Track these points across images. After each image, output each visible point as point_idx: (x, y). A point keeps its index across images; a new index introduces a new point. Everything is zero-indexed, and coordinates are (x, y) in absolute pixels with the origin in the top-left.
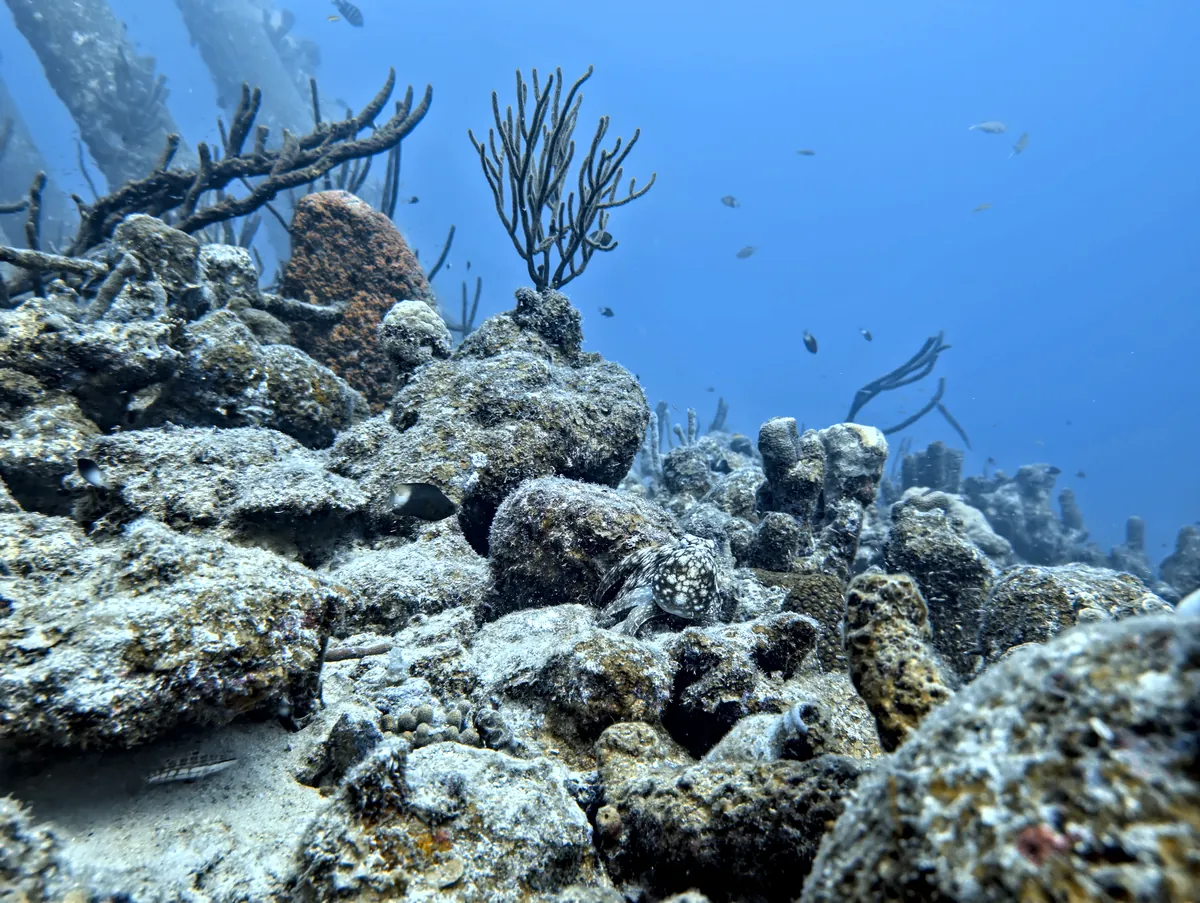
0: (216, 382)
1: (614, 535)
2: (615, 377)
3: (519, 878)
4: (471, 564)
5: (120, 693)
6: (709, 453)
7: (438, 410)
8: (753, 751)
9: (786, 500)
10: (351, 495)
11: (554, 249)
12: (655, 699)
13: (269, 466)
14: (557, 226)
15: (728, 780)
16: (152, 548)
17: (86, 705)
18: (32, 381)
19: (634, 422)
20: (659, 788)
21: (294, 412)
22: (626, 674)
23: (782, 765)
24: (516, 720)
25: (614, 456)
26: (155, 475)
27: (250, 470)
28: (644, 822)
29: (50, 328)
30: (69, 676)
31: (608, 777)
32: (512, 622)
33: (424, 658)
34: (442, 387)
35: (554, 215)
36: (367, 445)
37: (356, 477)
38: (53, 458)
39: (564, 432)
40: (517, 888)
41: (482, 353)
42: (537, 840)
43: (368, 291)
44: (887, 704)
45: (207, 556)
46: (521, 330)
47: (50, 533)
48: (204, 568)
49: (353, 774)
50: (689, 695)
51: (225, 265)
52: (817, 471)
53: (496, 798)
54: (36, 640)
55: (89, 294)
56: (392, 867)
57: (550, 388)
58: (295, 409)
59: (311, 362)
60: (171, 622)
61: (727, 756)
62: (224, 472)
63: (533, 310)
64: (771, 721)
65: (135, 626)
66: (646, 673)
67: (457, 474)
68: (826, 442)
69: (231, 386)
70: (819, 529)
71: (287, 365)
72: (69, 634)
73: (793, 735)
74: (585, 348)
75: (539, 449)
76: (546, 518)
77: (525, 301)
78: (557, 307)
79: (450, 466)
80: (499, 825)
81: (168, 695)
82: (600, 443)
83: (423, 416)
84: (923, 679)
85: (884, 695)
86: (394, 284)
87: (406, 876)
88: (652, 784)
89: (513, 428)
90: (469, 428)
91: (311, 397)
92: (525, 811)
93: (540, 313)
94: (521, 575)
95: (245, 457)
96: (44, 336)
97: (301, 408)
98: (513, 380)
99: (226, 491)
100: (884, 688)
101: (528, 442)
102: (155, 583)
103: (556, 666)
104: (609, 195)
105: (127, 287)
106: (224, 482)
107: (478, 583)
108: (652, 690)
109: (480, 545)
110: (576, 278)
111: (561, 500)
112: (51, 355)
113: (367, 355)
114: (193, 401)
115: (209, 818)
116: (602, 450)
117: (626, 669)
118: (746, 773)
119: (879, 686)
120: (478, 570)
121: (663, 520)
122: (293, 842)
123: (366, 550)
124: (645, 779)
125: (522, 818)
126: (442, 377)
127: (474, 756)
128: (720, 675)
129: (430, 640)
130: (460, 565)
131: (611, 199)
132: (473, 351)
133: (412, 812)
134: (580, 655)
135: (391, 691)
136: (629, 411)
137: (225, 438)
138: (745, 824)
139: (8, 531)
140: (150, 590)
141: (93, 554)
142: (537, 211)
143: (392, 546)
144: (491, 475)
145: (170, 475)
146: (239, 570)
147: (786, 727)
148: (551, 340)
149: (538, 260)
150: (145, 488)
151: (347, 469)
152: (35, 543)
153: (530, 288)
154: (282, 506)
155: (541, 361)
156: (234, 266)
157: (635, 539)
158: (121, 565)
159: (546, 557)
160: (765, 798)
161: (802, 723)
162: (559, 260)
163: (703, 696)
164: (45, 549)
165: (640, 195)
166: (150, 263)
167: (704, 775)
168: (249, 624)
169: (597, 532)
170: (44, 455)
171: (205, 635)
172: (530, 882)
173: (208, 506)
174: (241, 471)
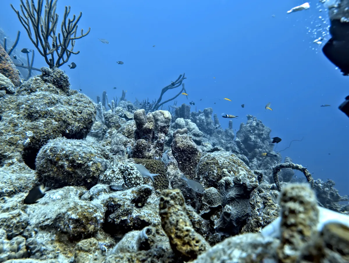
1: (83, 162)
2: (83, 99)
4: (28, 173)
7: (11, 115)
8: (130, 246)
9: (143, 135)
11: (55, 53)
12: (98, 224)
14: (55, 45)
19: (91, 116)
22: (87, 218)
23: (139, 253)
25: (84, 128)
33: (4, 218)
34: (11, 106)
35: (54, 40)
39: (65, 122)
41: (29, 91)
44: (173, 236)
46: (45, 82)
50: (110, 218)
52: (152, 126)
57: (58, 105)
61: (121, 250)
63: (49, 75)
64: (136, 234)
66: (94, 215)
67: (20, 140)
68: (154, 116)
70: (153, 142)
73: (143, 240)
74: (71, 89)
75: (55, 128)
76: (57, 157)
77: (45, 72)
78: (59, 74)
79: (17, 137)
82: (79, 123)
83: (4, 118)
84: (184, 226)
85: (171, 233)
89: (43, 121)
90: (24, 122)
93: (52, 76)
94: (49, 176)
98: (42, 103)
100: (172, 231)
101: (50, 126)
103: (60, 217)
104: (74, 35)
107: (31, 181)
108: (97, 221)
109: (32, 165)
110: (65, 64)
111: (63, 150)
116: (80, 126)
117: (87, 216)
119: (170, 230)
120: (31, 175)
121: (102, 151)
126: (11, 102)
128: (121, 211)
130: (23, 175)
131: (75, 36)
132: (25, 90)
136: (88, 112)
142: (46, 39)
144: (35, 139)
147: (141, 237)
148: (57, 86)
149: (49, 57)
153: (47, 68)
155: (53, 95)
157: (91, 163)
159: (58, 170)
161: (146, 236)
162: (58, 58)
163: (115, 218)
165: (86, 35)
169: (77, 162)
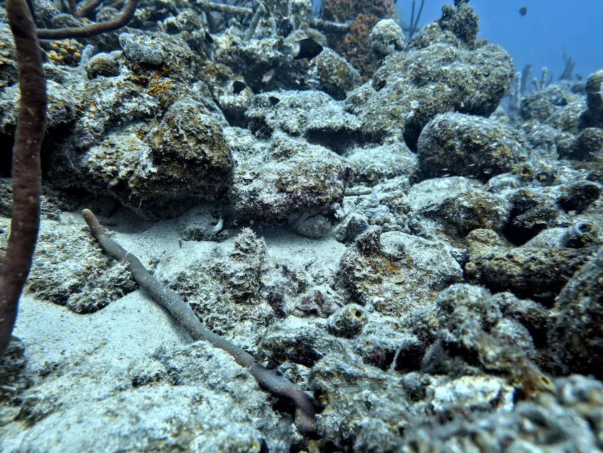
0: (295, 68)
1: (483, 142)
2: (495, 53)
3: (429, 285)
4: (408, 156)
5: (276, 198)
6: (554, 94)
7: (397, 79)
8: (549, 243)
9: (600, 120)
10: (355, 123)
12: (498, 221)
13: (319, 109)
15: (533, 255)
16: (282, 143)
17: (266, 201)
18: (228, 69)
19: (503, 80)
20: (497, 257)
21: (328, 82)
22: (484, 209)
23: (564, 250)
24: (428, 226)
25: (488, 100)
26: (276, 112)
27: (312, 111)
28: (488, 270)
29: (234, 44)
30: (260, 190)
31: (471, 251)
32: (429, 183)
33: (386, 197)
34: (398, 66)
36: (362, 98)
37: (357, 114)
38: (238, 104)
39: (461, 88)
40: (428, 288)
41: (420, 46)
42: (437, 272)
43: (363, 13)
45: (301, 148)
46: (443, 30)
47: (244, 136)
48: (300, 153)
49: (359, 237)
50: (518, 220)
51: (298, 5)
53: (419, 254)
54: (248, 176)
55: (246, 25)
56: (376, 273)
57: (455, 63)
58: (329, 80)
59: (336, 56)
60: (290, 173)
61: (534, 245)
62: (302, 111)
63: (451, 17)
64: (562, 231)
65: (278, 174)
66: (494, 208)
67: (403, 112)
69: (302, 69)
71: (325, 58)
72: (258, 175)
73: (573, 237)
74: (479, 37)
75: (446, 98)
76: (447, 134)
77: (447, 12)
78: (465, 14)
79: (400, 108)
80: (420, 264)
81: (291, 201)
82: (481, 93)
83: (388, 82)
86: (376, 7)
87: (382, 277)
88: (493, 255)
89: (433, 87)
90: (410, 88)
91: (336, 74)
92: (431, 260)
93: (454, 19)
94: (432, 162)
95: (310, 104)
96: (232, 48)
97: (331, 80)
98: (435, 60)
99: (303, 120)
101: (440, 94)
102: (284, 158)
103: (448, 203)
105: (260, 21)
106: (302, 116)
107: (411, 166)
108: (497, 216)
109: (413, 147)
111: (456, 125)
112: (235, 57)
113: (361, 50)
114: (286, 77)
115: (307, 248)
116: (482, 97)
117: (484, 206)
118: (544, 252)
120: (412, 159)
121: (513, 134)
122: (338, 261)
123: (360, 149)
124: (490, 253)
125: (430, 263)
126: (398, 61)
127: (409, 238)
128: (536, 211)
129: (388, 190)
130: (403, 157)
132: (415, 45)
133: (383, 255)
134: (461, 199)
135: (372, 210)
136: (500, 73)
137: (301, 95)
138: (541, 274)
139: (231, 134)
140: (282, 160)
141: (258, 145)
143: (372, 147)
144: (420, 112)
145: (281, 112)
146: (312, 154)
147: (570, 233)
148: (459, 35)
150: (273, 118)
151: (353, 110)
152: (239, 139)
153: (451, 4)
154: (325, 128)
155: (452, 48)
156: (302, 5)
157: (495, 144)
158: (271, 150)
159: (446, 153)
160: (553, 263)
161: (579, 232)
163: (525, 220)
164: (243, 142)
166: (269, 7)
167: (520, 253)
169: (474, 141)
170: (235, 103)
171: (302, 179)
172: (434, 287)
173: (296, 127)
174: (309, 111)
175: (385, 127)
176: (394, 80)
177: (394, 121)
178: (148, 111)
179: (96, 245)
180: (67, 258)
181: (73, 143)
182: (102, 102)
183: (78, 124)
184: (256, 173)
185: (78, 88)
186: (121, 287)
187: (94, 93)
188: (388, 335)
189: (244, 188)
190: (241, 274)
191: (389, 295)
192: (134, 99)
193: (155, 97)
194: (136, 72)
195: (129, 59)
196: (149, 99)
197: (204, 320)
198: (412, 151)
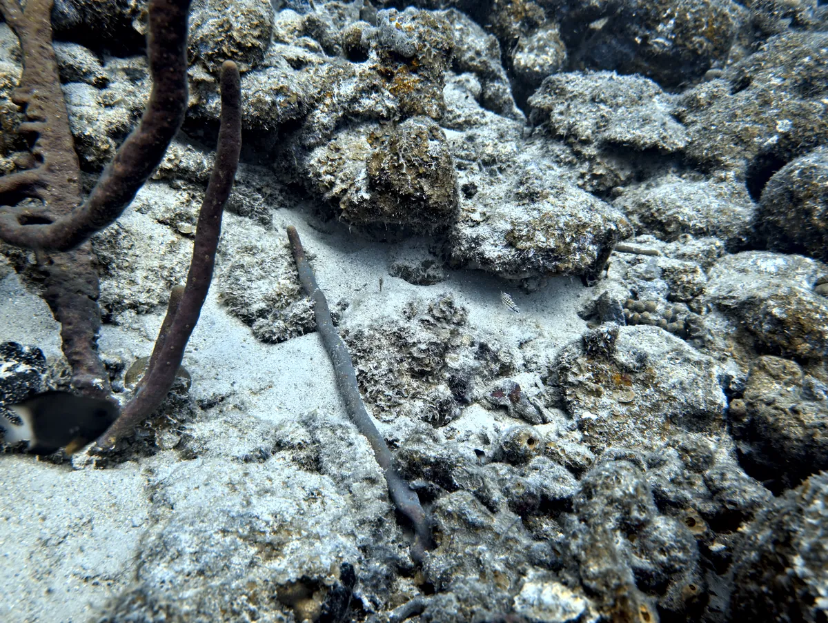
0: (641, 18)
3: (666, 415)
4: (742, 206)
5: (501, 254)
7: (769, 79)
10: (677, 138)
13: (632, 110)
17: (487, 255)
20: (777, 405)
21: (685, 46)
22: (802, 325)
24: (713, 323)
26: (569, 106)
27: (621, 110)
28: (760, 418)
30: (484, 239)
31: (751, 383)
33: (673, 268)
34: (782, 57)
36: (702, 102)
37: (687, 125)
38: (537, 69)
40: (663, 418)
42: (683, 401)
53: (669, 370)
54: (476, 217)
56: (596, 383)
58: (687, 43)
60: (527, 226)
62: (605, 110)
65: (512, 223)
66: (820, 328)
67: (759, 135)
69: (650, 22)
71: (694, 6)
72: (488, 218)
76: (808, 190)
79: (757, 129)
80: (662, 385)
81: (519, 260)
83: (754, 83)
87: (602, 389)
90: (787, 98)
91: (702, 34)
92: (682, 383)
94: (774, 223)
97: (691, 42)
99: (602, 123)
102: (527, 201)
103: (752, 303)
106: (603, 116)
107: (739, 222)
109: (755, 193)
114: (623, 31)
115: (532, 319)
117: (803, 322)
120: (744, 211)
123: (675, 178)
124: (771, 395)
125: (678, 386)
126: (786, 49)
129: (682, 256)
130: (731, 206)
133: (614, 362)
134: (771, 302)
135: (642, 283)
140: (524, 204)
143: (694, 179)
144: (789, 139)
145: (576, 107)
146: (567, 203)
150: (561, 113)
151: (684, 117)
152: (500, 145)
154: (628, 142)
158: (517, 186)
159: (797, 218)
167: (813, 410)
168: (562, 236)
170: (533, 66)
171: (540, 237)
172: (672, 419)
173: (589, 132)
174: (615, 111)
175: (722, 155)
176: (763, 81)
177: (739, 148)
178: (385, 113)
179: (294, 267)
180: (263, 277)
181: (300, 139)
182: (339, 95)
183: (309, 118)
184: (488, 214)
185: (320, 73)
186: (303, 325)
187: (333, 82)
188: (556, 479)
189: (467, 231)
190: (423, 347)
191: (604, 414)
192: (374, 95)
193: (396, 96)
194: (383, 61)
195: (380, 43)
196: (388, 98)
197: (369, 390)
198: (752, 198)
